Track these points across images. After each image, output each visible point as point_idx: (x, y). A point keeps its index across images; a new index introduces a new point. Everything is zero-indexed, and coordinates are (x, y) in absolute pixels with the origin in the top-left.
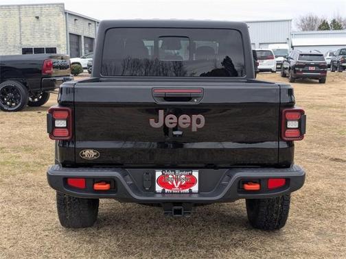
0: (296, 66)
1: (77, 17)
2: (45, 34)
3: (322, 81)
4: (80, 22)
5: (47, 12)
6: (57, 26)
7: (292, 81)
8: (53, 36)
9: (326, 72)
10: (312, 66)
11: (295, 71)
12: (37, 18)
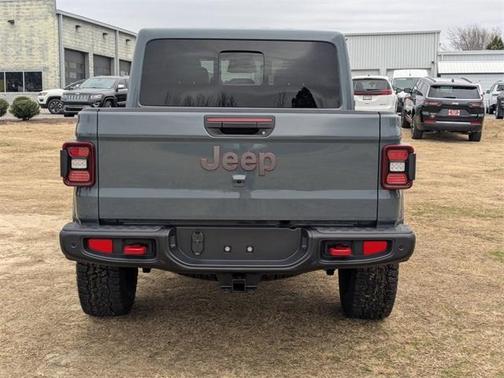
0: (423, 108)
1: (79, 22)
2: (24, 49)
3: (475, 137)
4: (85, 30)
5: (27, 13)
6: (43, 35)
7: (417, 136)
8: (36, 53)
9: (480, 120)
10: (455, 107)
11: (423, 118)
12: (12, 22)
